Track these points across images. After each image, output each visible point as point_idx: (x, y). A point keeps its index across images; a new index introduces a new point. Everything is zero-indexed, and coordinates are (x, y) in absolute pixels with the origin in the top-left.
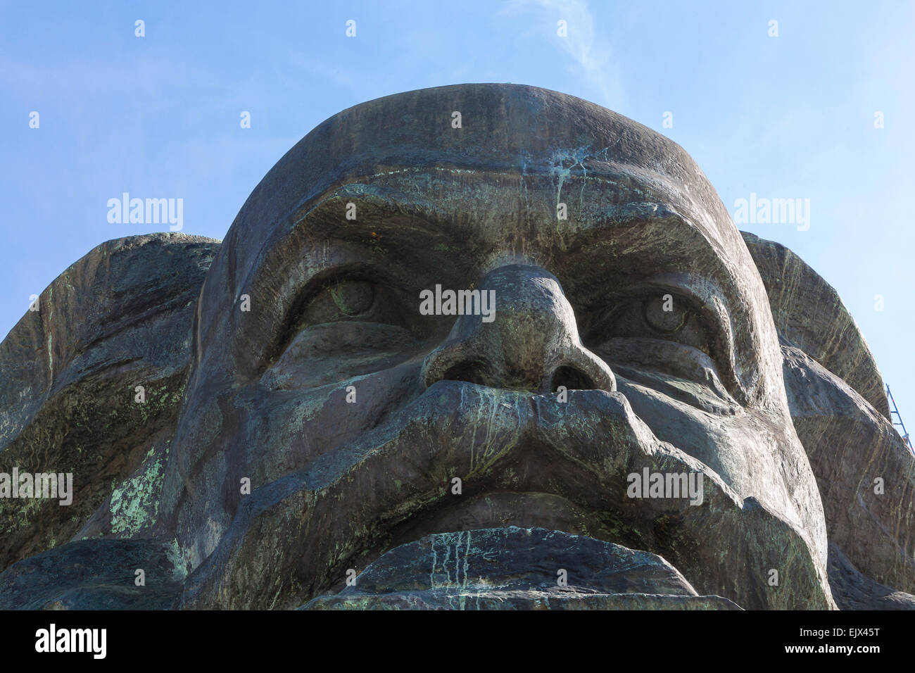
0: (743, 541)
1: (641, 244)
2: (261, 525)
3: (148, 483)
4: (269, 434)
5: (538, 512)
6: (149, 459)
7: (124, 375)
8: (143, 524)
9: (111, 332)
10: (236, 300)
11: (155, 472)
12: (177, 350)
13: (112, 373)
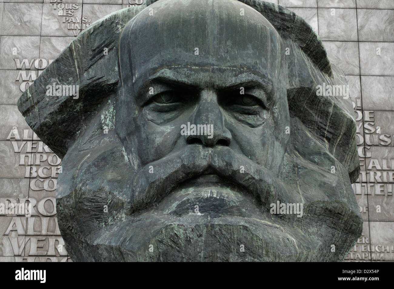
3: (111, 113)
5: (212, 181)
6: (109, 104)
7: (101, 82)
8: (111, 126)
9: (94, 63)
10: (134, 81)
11: (112, 110)
12: (114, 70)
13: (97, 81)
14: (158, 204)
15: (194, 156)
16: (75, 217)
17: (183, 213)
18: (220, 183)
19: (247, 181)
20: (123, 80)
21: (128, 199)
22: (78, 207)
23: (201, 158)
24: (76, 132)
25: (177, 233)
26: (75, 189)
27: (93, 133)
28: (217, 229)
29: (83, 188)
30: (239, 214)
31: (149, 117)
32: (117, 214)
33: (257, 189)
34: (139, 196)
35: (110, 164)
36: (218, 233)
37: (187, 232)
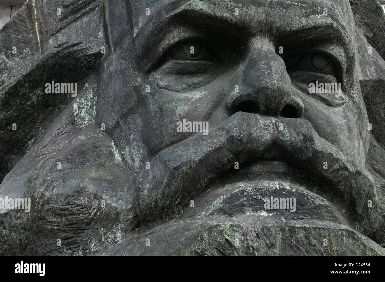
0: (350, 183)
1: (315, 35)
2: (174, 173)
3: (89, 101)
4: (164, 117)
5: (276, 170)
6: (87, 88)
7: (76, 51)
8: (89, 121)
9: (65, 25)
10: (135, 35)
11: (91, 96)
12: (96, 37)
13: (71, 49)
14: (183, 210)
15: (250, 124)
16: (29, 247)
17: (236, 211)
18: (290, 176)
19: (335, 173)
20: (113, 43)
21: (127, 206)
22: (36, 228)
23: (261, 127)
24: (27, 142)
25: (230, 240)
26: (33, 196)
27: (58, 131)
28: (301, 235)
29: (47, 193)
30: (332, 219)
31: (162, 83)
32: (107, 232)
33: (351, 188)
34: (149, 196)
35: (91, 162)
36: (303, 241)
37: (248, 238)
